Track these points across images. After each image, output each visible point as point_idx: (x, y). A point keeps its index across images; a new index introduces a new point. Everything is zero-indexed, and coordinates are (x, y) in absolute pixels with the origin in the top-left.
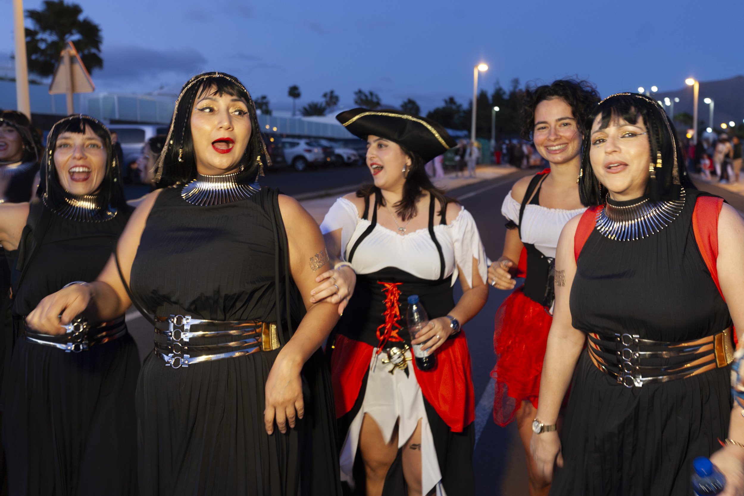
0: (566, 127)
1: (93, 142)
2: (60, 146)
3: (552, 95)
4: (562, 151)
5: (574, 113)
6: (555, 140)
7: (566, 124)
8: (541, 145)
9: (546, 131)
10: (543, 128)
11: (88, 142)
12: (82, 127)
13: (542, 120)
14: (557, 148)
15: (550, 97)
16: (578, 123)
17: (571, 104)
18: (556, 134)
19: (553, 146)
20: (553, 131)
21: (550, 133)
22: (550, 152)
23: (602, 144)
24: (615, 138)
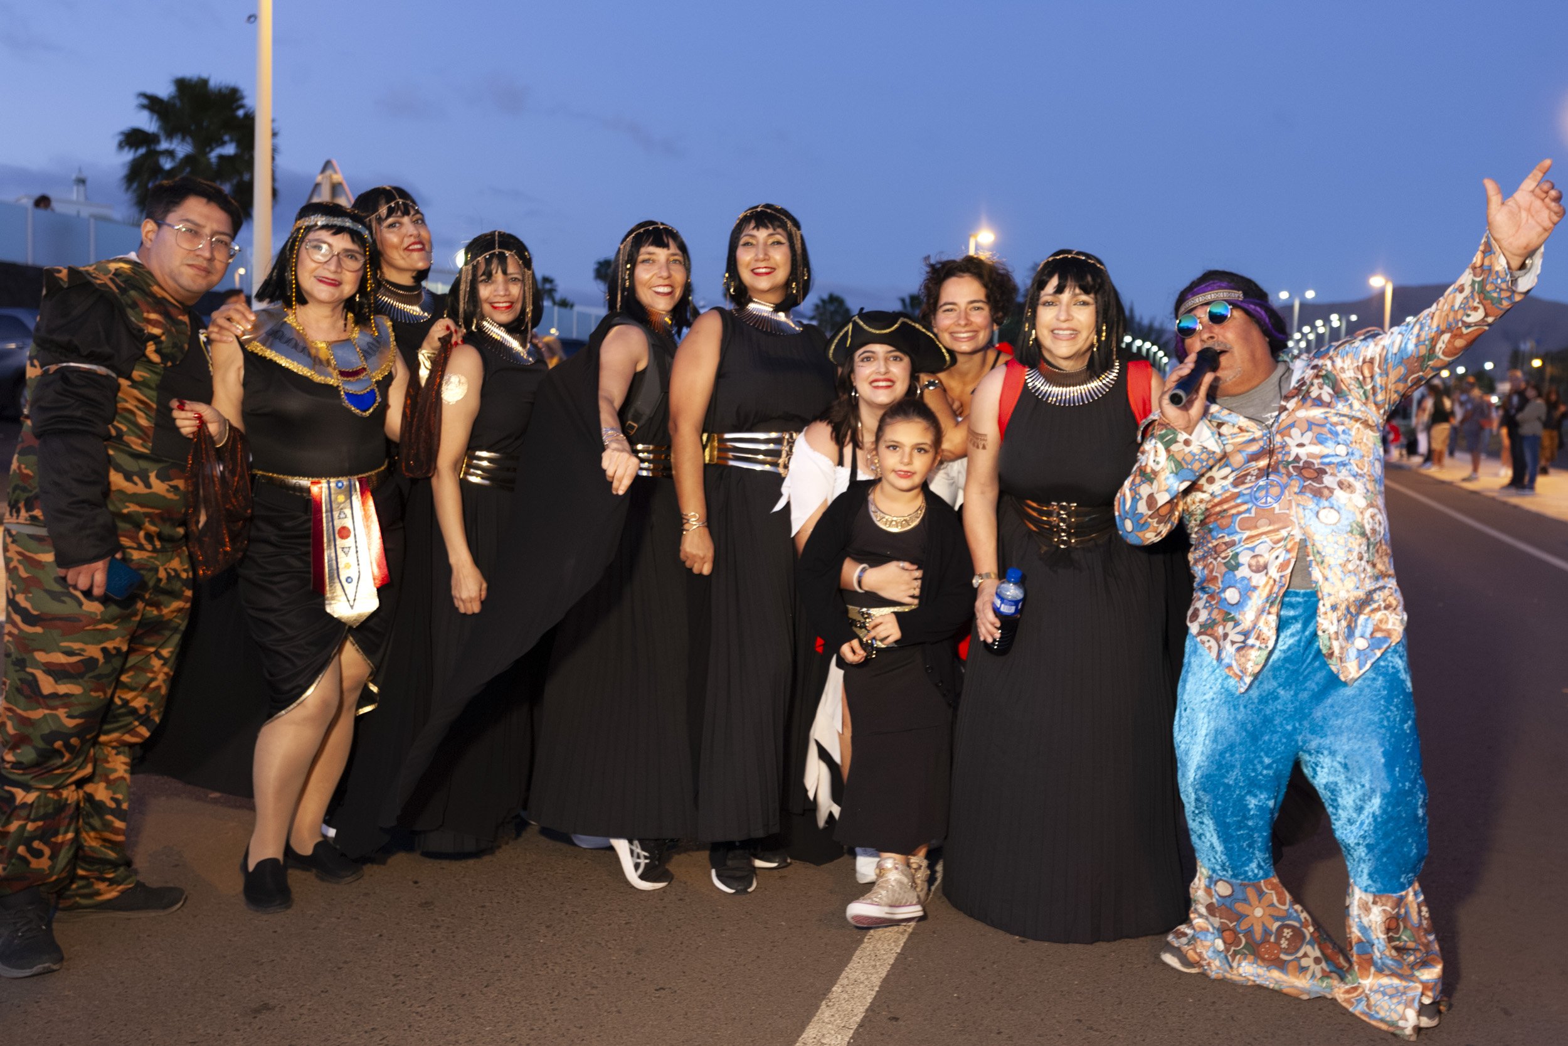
0: (977, 312)
1: (676, 257)
2: (644, 261)
3: (963, 271)
4: (971, 339)
5: (988, 296)
6: (966, 325)
7: (979, 308)
8: (946, 330)
9: (953, 315)
10: (948, 310)
11: (672, 258)
12: (666, 240)
13: (950, 300)
14: (965, 335)
15: (961, 274)
16: (991, 310)
17: (985, 286)
18: (967, 319)
19: (961, 332)
20: (963, 314)
21: (959, 318)
22: (956, 339)
23: (1051, 307)
24: (1068, 306)
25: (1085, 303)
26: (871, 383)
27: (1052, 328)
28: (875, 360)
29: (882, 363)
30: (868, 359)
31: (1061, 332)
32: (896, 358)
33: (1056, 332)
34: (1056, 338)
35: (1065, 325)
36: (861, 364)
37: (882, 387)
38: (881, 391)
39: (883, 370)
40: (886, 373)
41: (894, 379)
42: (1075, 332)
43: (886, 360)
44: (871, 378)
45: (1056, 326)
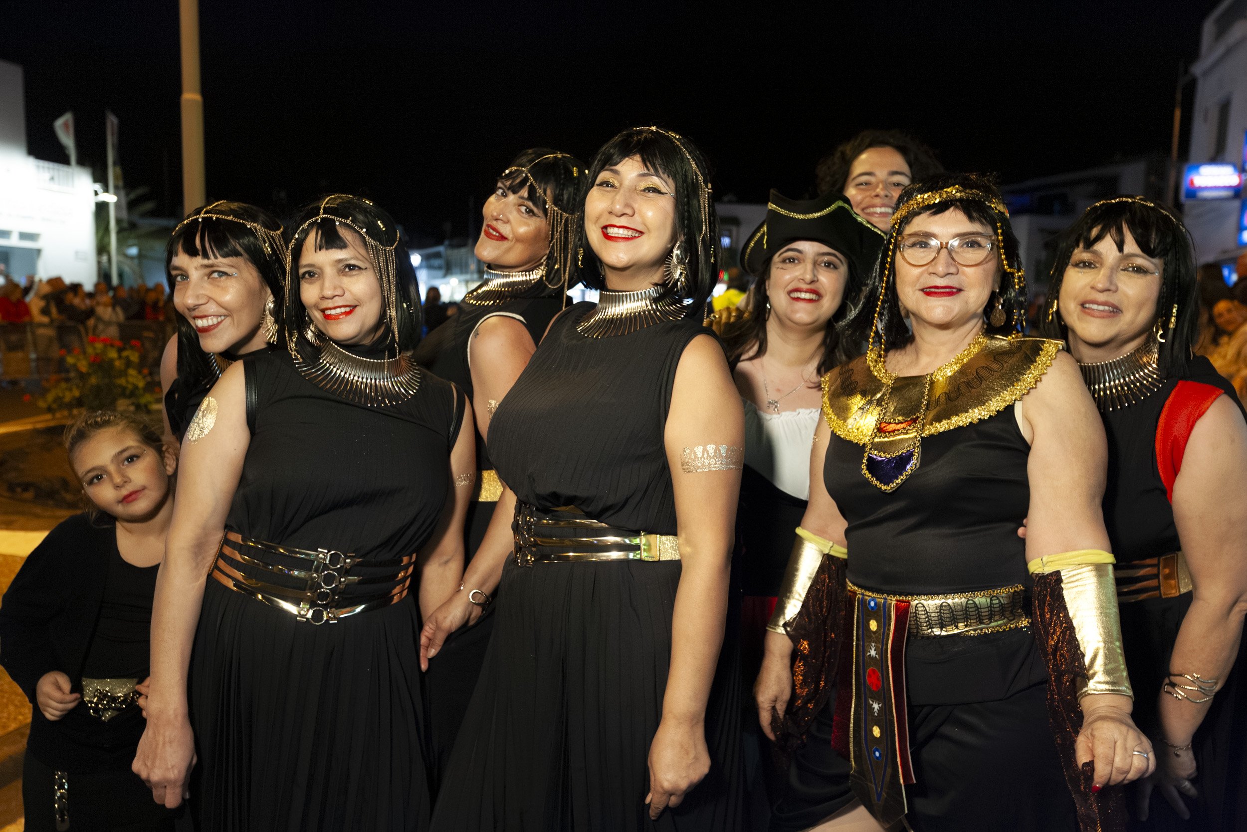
23: (1087, 270)
24: (1114, 270)
25: (1139, 270)
26: (790, 293)
27: (1081, 298)
28: (799, 262)
29: (809, 266)
30: (792, 260)
31: (1095, 307)
32: (828, 265)
33: (1087, 305)
34: (1085, 313)
35: (1102, 297)
36: (781, 265)
37: (804, 300)
38: (801, 305)
39: (808, 277)
40: (812, 282)
41: (822, 291)
42: (1116, 311)
43: (815, 264)
44: (790, 287)
45: (1090, 298)
